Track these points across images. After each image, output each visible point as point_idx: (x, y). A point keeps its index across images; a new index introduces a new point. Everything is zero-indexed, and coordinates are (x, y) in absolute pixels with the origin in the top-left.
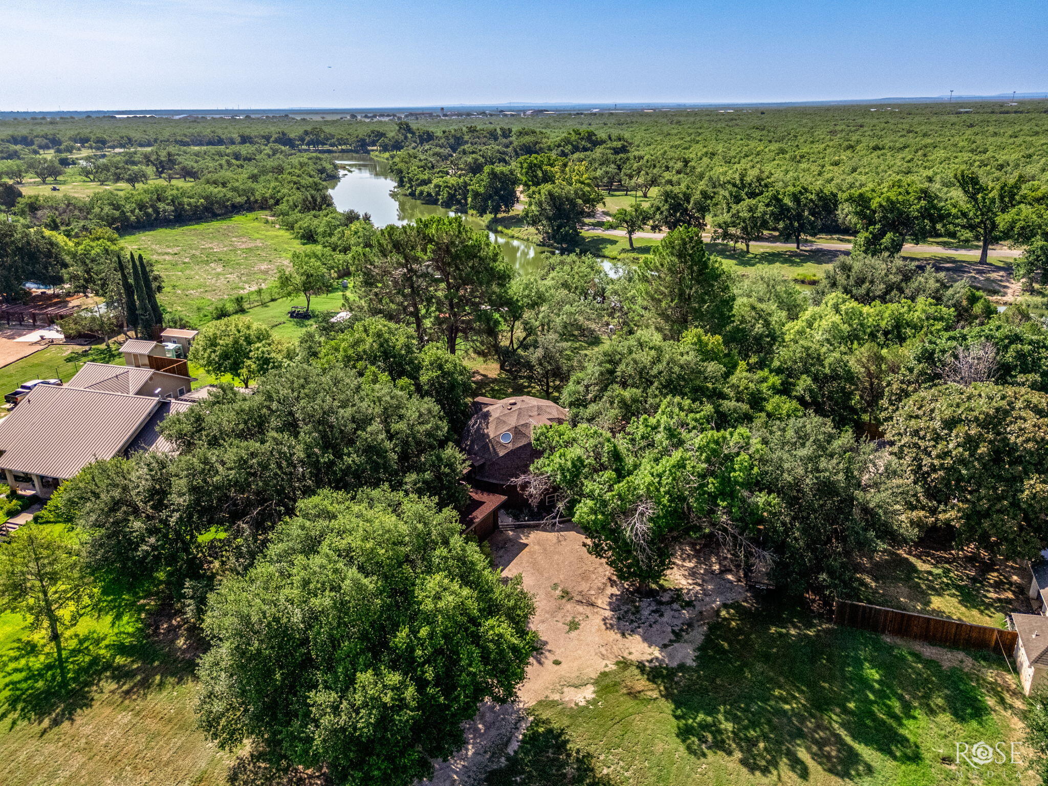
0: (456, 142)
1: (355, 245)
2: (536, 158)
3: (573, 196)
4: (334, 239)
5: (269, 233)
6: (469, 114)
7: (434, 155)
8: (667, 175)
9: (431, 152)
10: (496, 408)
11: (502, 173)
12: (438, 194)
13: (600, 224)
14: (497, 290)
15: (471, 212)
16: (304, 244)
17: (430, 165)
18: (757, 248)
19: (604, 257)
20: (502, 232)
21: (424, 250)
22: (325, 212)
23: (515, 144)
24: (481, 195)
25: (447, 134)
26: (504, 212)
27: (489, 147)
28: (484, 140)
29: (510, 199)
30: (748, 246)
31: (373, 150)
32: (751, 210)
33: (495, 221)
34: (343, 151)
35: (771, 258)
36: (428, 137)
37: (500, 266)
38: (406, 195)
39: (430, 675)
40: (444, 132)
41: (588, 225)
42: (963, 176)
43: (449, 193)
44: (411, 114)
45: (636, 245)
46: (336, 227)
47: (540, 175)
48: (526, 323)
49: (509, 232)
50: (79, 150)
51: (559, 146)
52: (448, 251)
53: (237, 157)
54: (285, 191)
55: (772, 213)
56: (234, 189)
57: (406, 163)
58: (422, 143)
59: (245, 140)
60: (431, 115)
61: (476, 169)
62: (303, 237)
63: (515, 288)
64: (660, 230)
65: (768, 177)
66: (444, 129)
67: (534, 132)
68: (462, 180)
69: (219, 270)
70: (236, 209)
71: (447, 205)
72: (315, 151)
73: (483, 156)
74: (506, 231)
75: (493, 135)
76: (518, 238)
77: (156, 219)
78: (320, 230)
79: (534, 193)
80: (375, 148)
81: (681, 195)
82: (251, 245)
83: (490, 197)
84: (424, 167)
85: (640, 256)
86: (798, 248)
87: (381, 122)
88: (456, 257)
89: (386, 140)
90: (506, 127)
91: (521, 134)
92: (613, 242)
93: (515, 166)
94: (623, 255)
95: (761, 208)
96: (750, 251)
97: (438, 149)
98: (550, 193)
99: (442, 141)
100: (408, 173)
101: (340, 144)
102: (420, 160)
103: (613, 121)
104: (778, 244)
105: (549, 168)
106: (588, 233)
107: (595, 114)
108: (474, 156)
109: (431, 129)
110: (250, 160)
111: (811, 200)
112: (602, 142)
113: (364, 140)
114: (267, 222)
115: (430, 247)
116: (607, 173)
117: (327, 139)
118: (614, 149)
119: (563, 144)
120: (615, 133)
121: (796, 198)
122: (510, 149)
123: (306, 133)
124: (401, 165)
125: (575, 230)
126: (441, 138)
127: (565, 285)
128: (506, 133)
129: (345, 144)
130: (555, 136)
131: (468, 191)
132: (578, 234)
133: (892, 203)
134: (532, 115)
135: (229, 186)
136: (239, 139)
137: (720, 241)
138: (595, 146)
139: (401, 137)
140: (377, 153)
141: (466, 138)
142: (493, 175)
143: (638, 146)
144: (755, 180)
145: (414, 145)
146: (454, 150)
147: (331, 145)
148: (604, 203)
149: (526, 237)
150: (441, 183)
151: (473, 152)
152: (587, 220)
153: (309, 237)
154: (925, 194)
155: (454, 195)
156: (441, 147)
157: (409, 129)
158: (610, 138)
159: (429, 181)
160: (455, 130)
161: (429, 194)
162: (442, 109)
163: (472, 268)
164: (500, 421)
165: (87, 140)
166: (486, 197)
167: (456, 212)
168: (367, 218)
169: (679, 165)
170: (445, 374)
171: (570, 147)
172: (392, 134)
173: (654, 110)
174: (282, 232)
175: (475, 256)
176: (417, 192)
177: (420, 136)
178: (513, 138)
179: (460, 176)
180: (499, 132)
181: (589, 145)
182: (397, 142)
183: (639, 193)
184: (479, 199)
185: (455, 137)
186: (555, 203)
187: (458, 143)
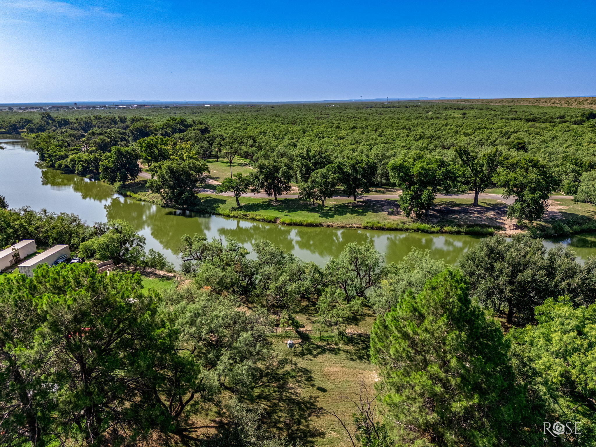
0: (87, 126)
2: (152, 140)
6: (94, 107)
7: (69, 136)
8: (244, 149)
9: (67, 134)
11: (127, 152)
12: (74, 166)
15: (103, 180)
17: (66, 144)
18: (331, 202)
19: (219, 214)
20: (130, 196)
23: (131, 128)
24: (111, 168)
25: (79, 120)
26: (131, 180)
27: (112, 130)
28: (107, 124)
29: (135, 170)
30: (322, 201)
31: (22, 132)
32: (324, 176)
33: (124, 187)
35: (341, 210)
36: (65, 123)
38: (47, 166)
40: (77, 119)
42: (461, 150)
43: (83, 166)
44: (54, 107)
45: (242, 203)
47: (156, 151)
49: (136, 196)
51: (163, 128)
55: (339, 178)
57: (47, 142)
58: (60, 127)
60: (68, 107)
61: (104, 147)
64: (259, 192)
65: (326, 152)
66: (77, 117)
67: (142, 119)
68: (93, 156)
71: (83, 174)
73: (108, 137)
74: (133, 195)
75: (113, 121)
76: (144, 200)
80: (24, 130)
83: (119, 170)
84: (61, 146)
85: (248, 213)
86: (355, 200)
87: (31, 112)
89: (32, 125)
90: (123, 116)
91: (133, 121)
92: (223, 202)
93: (135, 146)
94: (234, 213)
95: (331, 175)
96: (325, 204)
97: (72, 132)
98: (170, 168)
99: (76, 125)
100: (48, 151)
102: (58, 140)
103: (189, 111)
104: (339, 197)
105: (163, 147)
106: (204, 194)
108: (101, 137)
109: (66, 118)
112: (191, 126)
113: (16, 125)
116: (202, 147)
118: (200, 130)
119: (165, 127)
120: (196, 119)
121: (353, 167)
122: (128, 131)
125: (193, 194)
126: (75, 123)
128: (123, 120)
129: (1, 128)
131: (99, 165)
132: (195, 197)
133: (425, 170)
134: (137, 108)
139: (44, 123)
140: (26, 134)
141: (94, 123)
142: (120, 153)
144: (317, 154)
145: (54, 128)
146: (86, 132)
149: (151, 200)
150: (76, 159)
151: (100, 134)
154: (442, 163)
155: (88, 167)
156: (75, 130)
157: (50, 118)
158: (195, 122)
159: (66, 156)
160: (85, 118)
161: (66, 166)
162: (76, 104)
166: (114, 170)
167: (91, 178)
169: (251, 142)
171: (170, 129)
172: (38, 121)
173: (210, 105)
176: (56, 165)
177: (58, 122)
178: (128, 123)
179: (91, 152)
180: (118, 119)
181: (183, 128)
182: (40, 126)
183: (226, 160)
184: (109, 171)
185: (86, 123)
186: (174, 175)
187: (88, 127)
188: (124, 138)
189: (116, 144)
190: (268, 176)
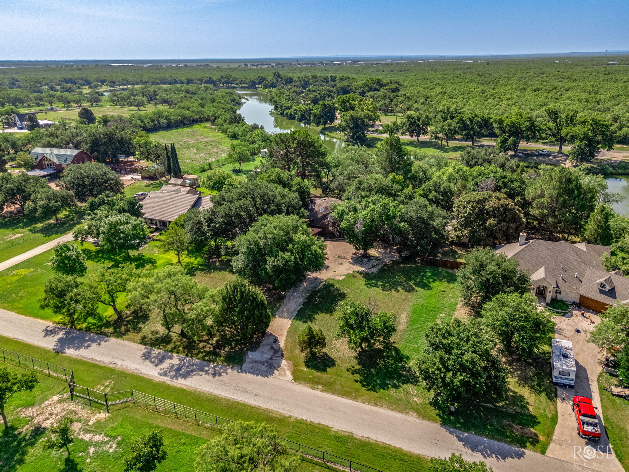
1: (257, 140)
2: (347, 97)
3: (363, 117)
4: (247, 138)
5: (213, 134)
6: (313, 64)
7: (293, 92)
8: (416, 106)
9: (292, 90)
10: (319, 201)
11: (329, 105)
12: (295, 114)
13: (376, 131)
14: (321, 160)
15: (312, 124)
16: (232, 140)
17: (291, 98)
18: (452, 144)
19: (376, 147)
20: (327, 135)
21: (293, 143)
22: (241, 124)
23: (338, 86)
24: (318, 115)
25: (300, 79)
26: (329, 124)
27: (323, 88)
28: (321, 83)
29: (332, 118)
30: (448, 143)
31: (259, 87)
32: (449, 125)
33: (325, 129)
34: (242, 87)
36: (290, 81)
37: (322, 150)
38: (278, 114)
39: (297, 256)
40: (299, 77)
41: (370, 131)
42: (549, 111)
43: (301, 114)
44: (279, 64)
46: (248, 132)
47: (348, 105)
48: (332, 173)
49: (331, 135)
50: (101, 87)
51: (361, 87)
52: (302, 144)
53: (187, 92)
54: (219, 113)
55: (459, 128)
56: (193, 112)
57: (278, 96)
58: (286, 84)
59: (189, 82)
60: (291, 64)
61: (315, 101)
62: (231, 136)
63: (329, 159)
64: (406, 135)
66: (298, 75)
67: (349, 78)
68: (308, 108)
69: (195, 151)
70: (195, 122)
71: (300, 120)
72: (228, 88)
73: (319, 94)
74: (329, 134)
75: (326, 80)
76: (335, 138)
77: (159, 127)
78: (240, 133)
79: (344, 115)
80: (260, 86)
81: (416, 118)
82: (206, 140)
83: (322, 117)
84: (288, 100)
86: (473, 144)
87: (262, 69)
88: (305, 146)
89: (267, 82)
90: (333, 75)
91: (342, 79)
92: (380, 140)
93: (336, 101)
95: (454, 124)
96: (449, 145)
97: (295, 89)
98: (352, 116)
99: (298, 83)
100: (280, 103)
101: (241, 84)
102: (286, 95)
103: (397, 69)
104: (463, 142)
105: (352, 102)
106: (370, 135)
107: (387, 64)
108: (315, 94)
110: (195, 94)
111: (478, 121)
112: (387, 85)
113: (254, 82)
114: (211, 128)
115: (295, 142)
116: (385, 103)
117: (234, 81)
118: (391, 89)
119: (364, 86)
121: (471, 120)
122: (335, 89)
123: (222, 77)
124: (276, 98)
125: (364, 134)
126: (297, 81)
127: (352, 159)
128: (333, 79)
129: (243, 83)
130: (360, 80)
131: (311, 113)
132: (365, 136)
133: (513, 123)
134: (350, 64)
135: (191, 109)
136: (186, 81)
137: (434, 140)
138: (381, 87)
139: (275, 80)
140: (261, 89)
141: (311, 81)
142: (324, 105)
143: (406, 87)
144: (454, 110)
145: (282, 85)
146: (305, 89)
147: (236, 84)
148: (380, 120)
149: (339, 137)
150: (297, 109)
151: (314, 91)
152: (370, 129)
153: (234, 136)
154: (530, 119)
155: (304, 115)
156: (297, 87)
157: (279, 76)
158: (391, 82)
159: (291, 107)
160: (305, 77)
161: (291, 114)
162: (298, 60)
163: (312, 150)
164: (320, 205)
165: (105, 81)
167: (305, 123)
168: (262, 128)
169: (423, 100)
170: (301, 187)
171: (367, 88)
172: (271, 78)
173: (425, 61)
174: (220, 134)
175: (313, 146)
176: (285, 113)
177: (285, 80)
178: (338, 81)
179: (307, 105)
180: (329, 78)
181: (378, 87)
182: (272, 83)
183: (401, 114)
184: (317, 117)
185: (305, 81)
186: (354, 121)
187: (307, 85)
188: (331, 95)
189: (324, 99)
190: (413, 124)
